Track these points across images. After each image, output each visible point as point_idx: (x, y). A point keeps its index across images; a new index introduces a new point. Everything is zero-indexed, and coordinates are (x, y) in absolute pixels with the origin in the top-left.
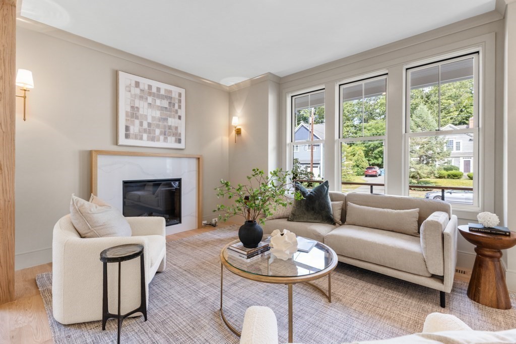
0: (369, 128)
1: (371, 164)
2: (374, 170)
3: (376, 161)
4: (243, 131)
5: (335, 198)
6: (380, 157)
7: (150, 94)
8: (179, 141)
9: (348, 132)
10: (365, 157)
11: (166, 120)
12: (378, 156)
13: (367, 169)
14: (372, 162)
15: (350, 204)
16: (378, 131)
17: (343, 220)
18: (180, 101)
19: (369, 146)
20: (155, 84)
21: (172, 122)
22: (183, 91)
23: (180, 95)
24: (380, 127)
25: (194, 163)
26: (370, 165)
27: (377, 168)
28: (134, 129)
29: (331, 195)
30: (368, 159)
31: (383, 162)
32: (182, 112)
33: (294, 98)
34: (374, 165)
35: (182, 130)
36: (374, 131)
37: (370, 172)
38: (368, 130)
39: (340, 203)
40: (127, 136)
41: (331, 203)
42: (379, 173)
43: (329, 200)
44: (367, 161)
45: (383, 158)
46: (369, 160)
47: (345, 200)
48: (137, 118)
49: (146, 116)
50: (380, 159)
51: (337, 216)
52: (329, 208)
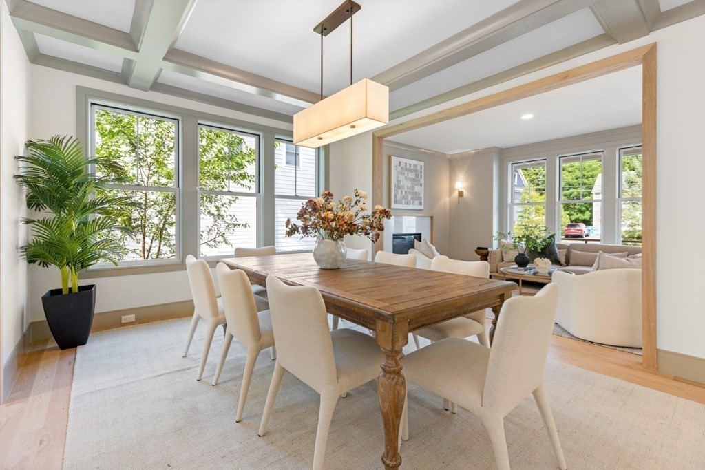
0: (570, 169)
1: (573, 219)
2: (578, 228)
3: (581, 216)
4: (465, 193)
5: (561, 247)
6: (587, 209)
7: (406, 169)
8: (420, 204)
9: (537, 174)
10: (565, 210)
11: (414, 188)
12: (584, 208)
13: (567, 226)
14: (575, 216)
15: (573, 251)
16: (585, 173)
17: (568, 263)
18: (421, 172)
19: (571, 195)
20: (409, 161)
21: (417, 189)
22: (422, 164)
23: (421, 167)
24: (587, 168)
25: (428, 220)
26: (572, 221)
27: (583, 226)
28: (399, 196)
29: (558, 245)
30: (568, 212)
31: (591, 217)
32: (422, 181)
33: (514, 165)
34: (577, 221)
35: (422, 195)
36: (578, 173)
37: (573, 231)
38: (569, 172)
39: (565, 251)
40: (396, 202)
41: (557, 251)
42: (586, 232)
43: (556, 248)
44: (568, 216)
45: (591, 211)
46: (570, 215)
47: (569, 248)
48: (400, 188)
49: (404, 186)
50: (588, 213)
51: (563, 260)
52: (556, 253)
